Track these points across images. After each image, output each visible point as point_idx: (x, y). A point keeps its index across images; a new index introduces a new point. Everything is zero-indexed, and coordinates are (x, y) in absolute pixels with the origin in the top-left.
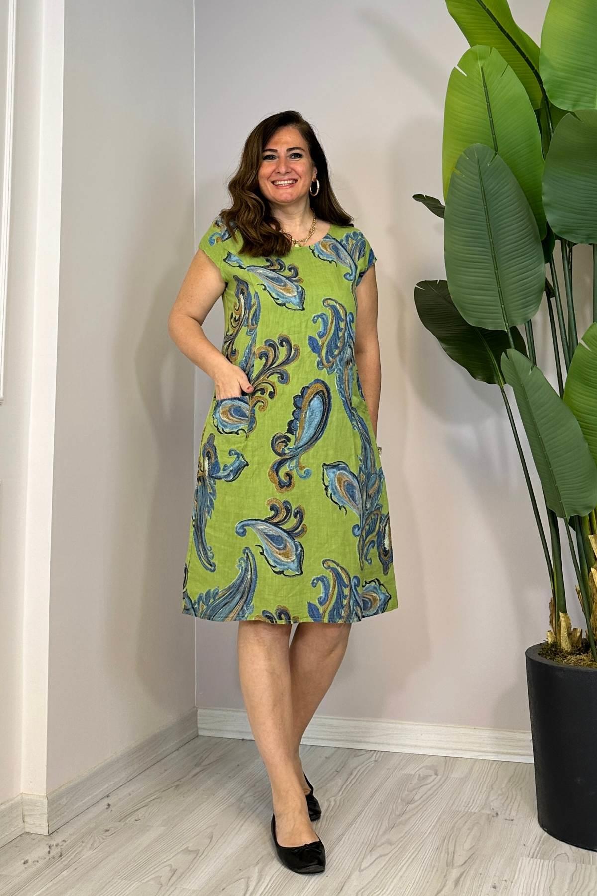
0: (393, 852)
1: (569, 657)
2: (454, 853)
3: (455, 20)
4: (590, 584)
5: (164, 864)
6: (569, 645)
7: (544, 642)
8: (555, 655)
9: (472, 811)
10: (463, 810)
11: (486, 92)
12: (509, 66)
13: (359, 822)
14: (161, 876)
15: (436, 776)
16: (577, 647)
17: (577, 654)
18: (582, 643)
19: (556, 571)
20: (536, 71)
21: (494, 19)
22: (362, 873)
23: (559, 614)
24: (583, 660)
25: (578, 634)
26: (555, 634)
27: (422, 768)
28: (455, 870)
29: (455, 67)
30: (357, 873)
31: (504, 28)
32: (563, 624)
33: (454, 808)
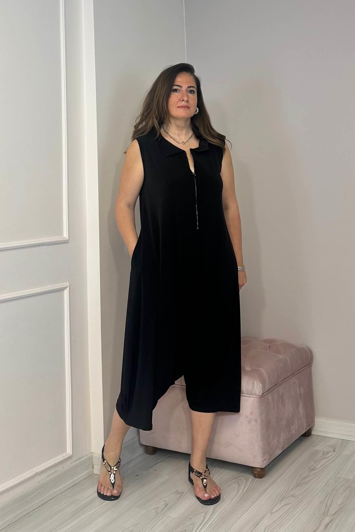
0: (294, 502)
2: (330, 506)
5: (163, 500)
9: (349, 478)
10: (343, 477)
13: (279, 481)
14: (158, 508)
15: (333, 453)
22: (273, 515)
27: (327, 446)
28: (328, 518)
30: (269, 514)
33: (338, 475)
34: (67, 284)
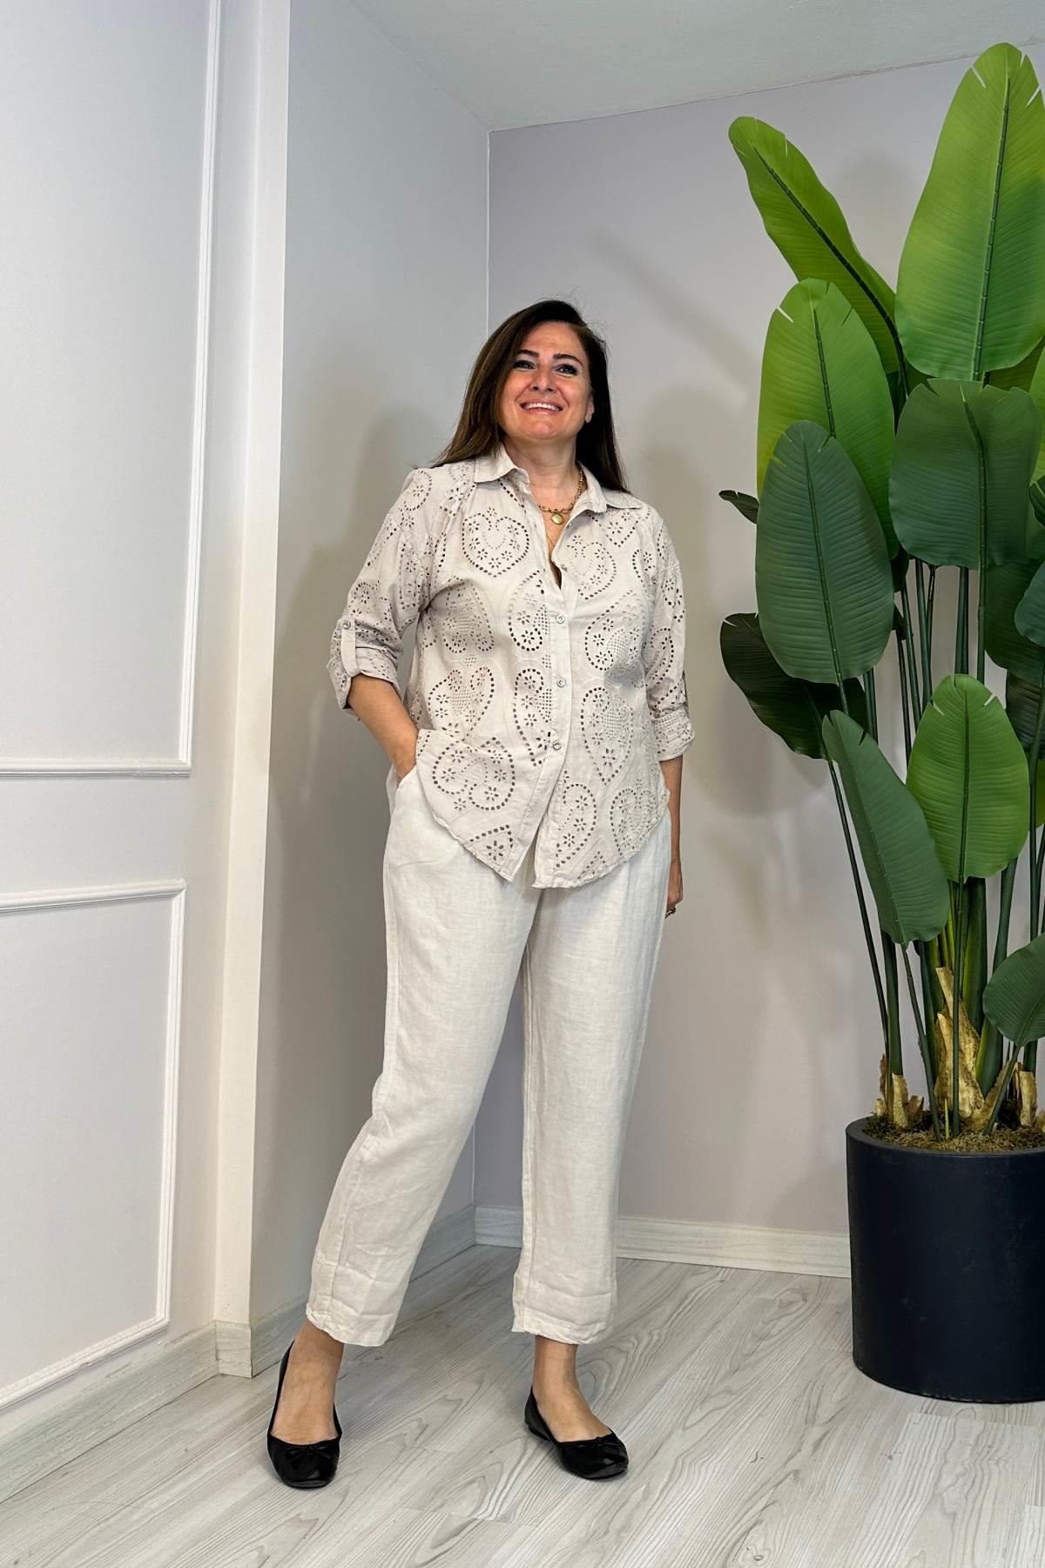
1: (903, 1135)
3: (775, 241)
4: (936, 1035)
5: (413, 1418)
6: (904, 1120)
7: (872, 1115)
8: (885, 1132)
11: (820, 346)
12: (853, 310)
14: (405, 1435)
16: (915, 1122)
17: (915, 1131)
18: (923, 1117)
19: (891, 1015)
20: (888, 318)
21: (829, 242)
23: (891, 1075)
24: (923, 1140)
25: (919, 1104)
26: (887, 1104)
29: (777, 310)
31: (843, 256)
32: (897, 1090)
34: (180, 883)
